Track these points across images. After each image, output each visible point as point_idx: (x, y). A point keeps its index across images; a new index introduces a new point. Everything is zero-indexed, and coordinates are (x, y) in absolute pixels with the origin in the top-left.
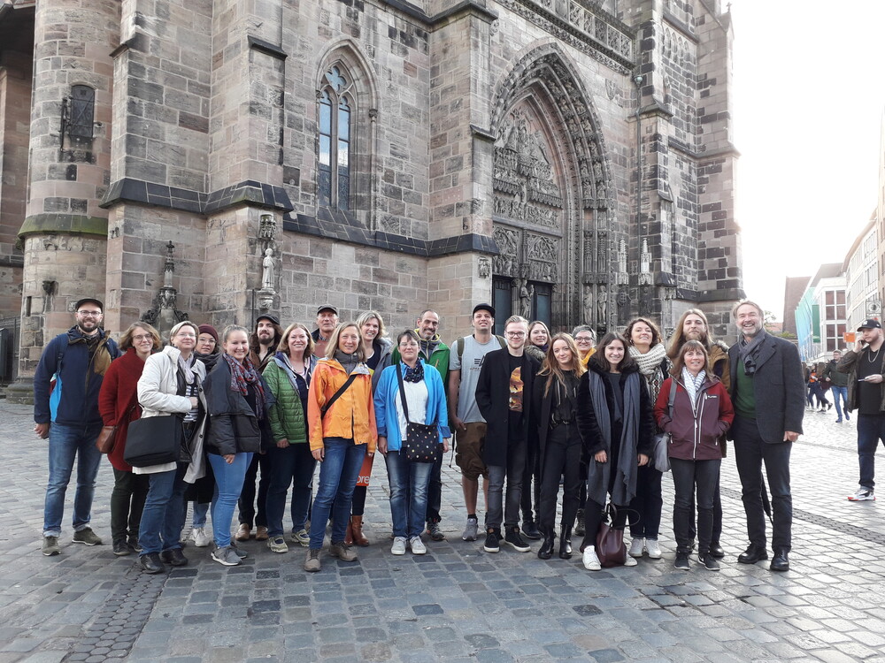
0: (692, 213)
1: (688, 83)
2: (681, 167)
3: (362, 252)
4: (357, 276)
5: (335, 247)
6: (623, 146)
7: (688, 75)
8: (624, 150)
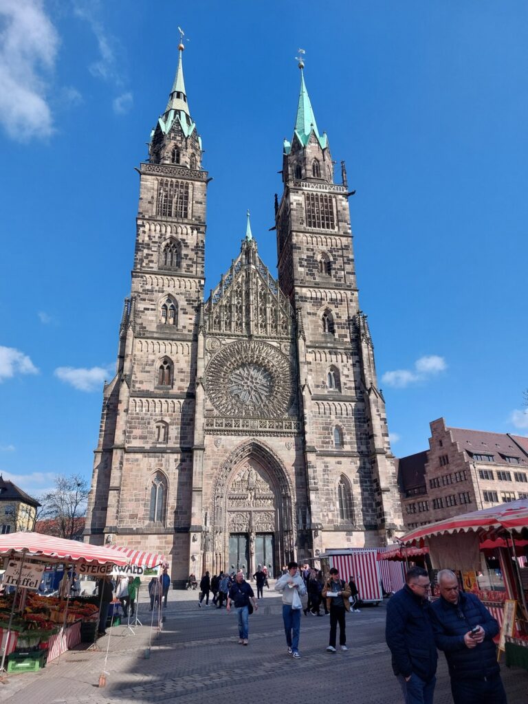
0: (368, 484)
1: (359, 422)
2: (356, 463)
3: (160, 536)
4: (158, 544)
5: (149, 536)
6: (299, 467)
7: (359, 418)
8: (301, 469)
